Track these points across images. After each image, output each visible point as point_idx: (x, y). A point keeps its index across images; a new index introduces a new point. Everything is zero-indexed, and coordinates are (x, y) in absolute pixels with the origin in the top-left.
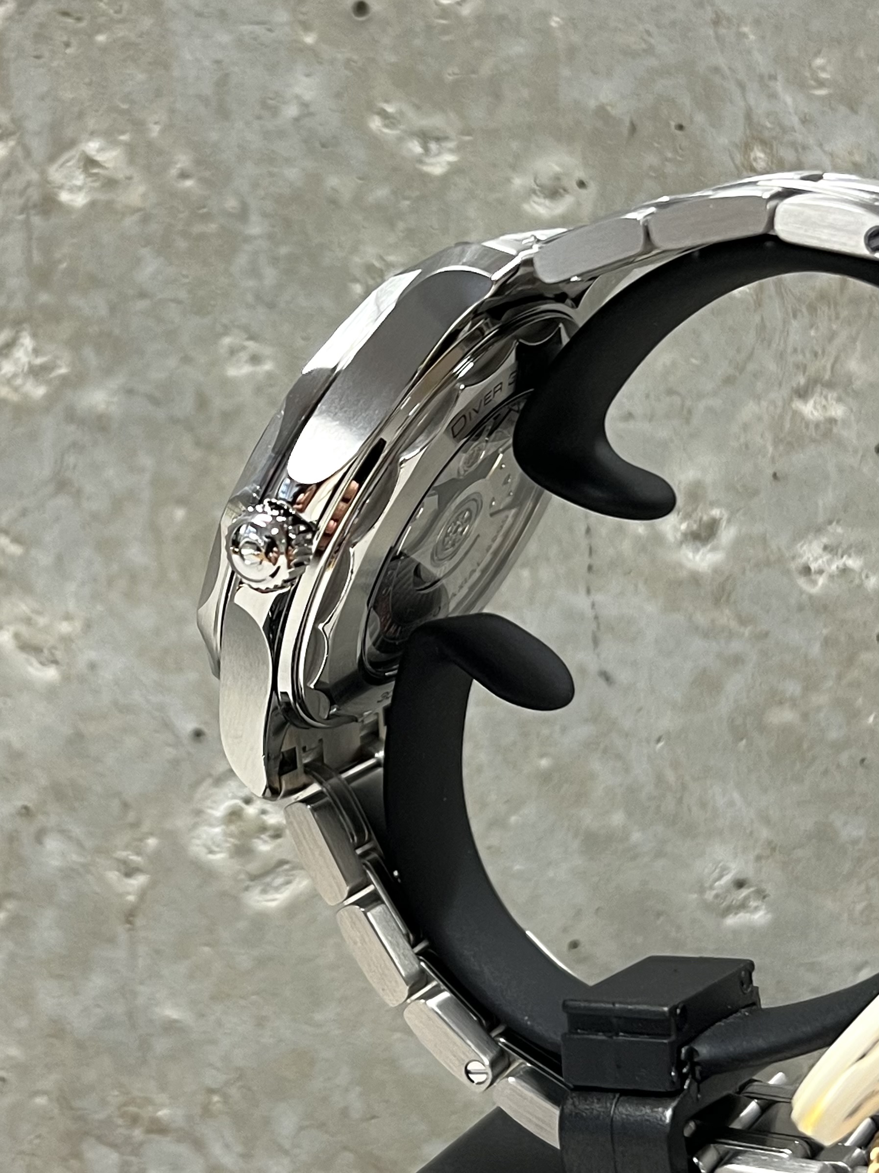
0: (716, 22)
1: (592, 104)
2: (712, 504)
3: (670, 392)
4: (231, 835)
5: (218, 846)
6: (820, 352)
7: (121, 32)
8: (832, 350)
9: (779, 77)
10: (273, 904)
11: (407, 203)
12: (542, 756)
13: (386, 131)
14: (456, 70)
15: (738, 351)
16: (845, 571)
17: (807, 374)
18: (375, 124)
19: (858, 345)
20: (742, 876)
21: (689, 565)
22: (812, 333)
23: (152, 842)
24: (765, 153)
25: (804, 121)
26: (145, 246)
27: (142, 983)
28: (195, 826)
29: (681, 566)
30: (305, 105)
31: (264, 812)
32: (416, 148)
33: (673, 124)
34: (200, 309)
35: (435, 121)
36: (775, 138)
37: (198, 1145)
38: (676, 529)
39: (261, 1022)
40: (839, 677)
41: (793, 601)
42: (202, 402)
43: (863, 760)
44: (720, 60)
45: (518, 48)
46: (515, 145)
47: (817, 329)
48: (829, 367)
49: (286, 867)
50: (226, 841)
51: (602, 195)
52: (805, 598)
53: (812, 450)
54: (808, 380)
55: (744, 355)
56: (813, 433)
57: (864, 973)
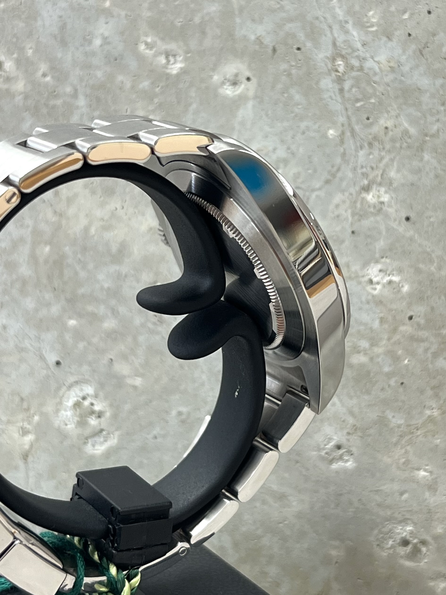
1: (253, 37)
4: (76, 416)
5: (69, 421)
6: (375, 167)
8: (381, 166)
9: (350, 22)
10: (98, 452)
11: (159, 89)
13: (147, 51)
14: (181, 20)
15: (333, 167)
17: (368, 178)
18: (142, 48)
19: (395, 164)
20: (340, 443)
22: (371, 157)
23: (36, 418)
24: (343, 62)
25: (364, 44)
26: (26, 112)
28: (58, 411)
30: (105, 39)
31: (92, 404)
32: (162, 60)
33: (295, 47)
35: (172, 46)
36: (349, 54)
40: (389, 339)
41: (364, 299)
43: (402, 383)
44: (319, 13)
45: (213, 8)
46: (213, 58)
47: (373, 154)
48: (380, 174)
49: (104, 433)
50: (73, 419)
51: (259, 85)
52: (370, 297)
53: (372, 219)
54: (369, 182)
55: (335, 169)
56: (372, 210)
57: (406, 496)
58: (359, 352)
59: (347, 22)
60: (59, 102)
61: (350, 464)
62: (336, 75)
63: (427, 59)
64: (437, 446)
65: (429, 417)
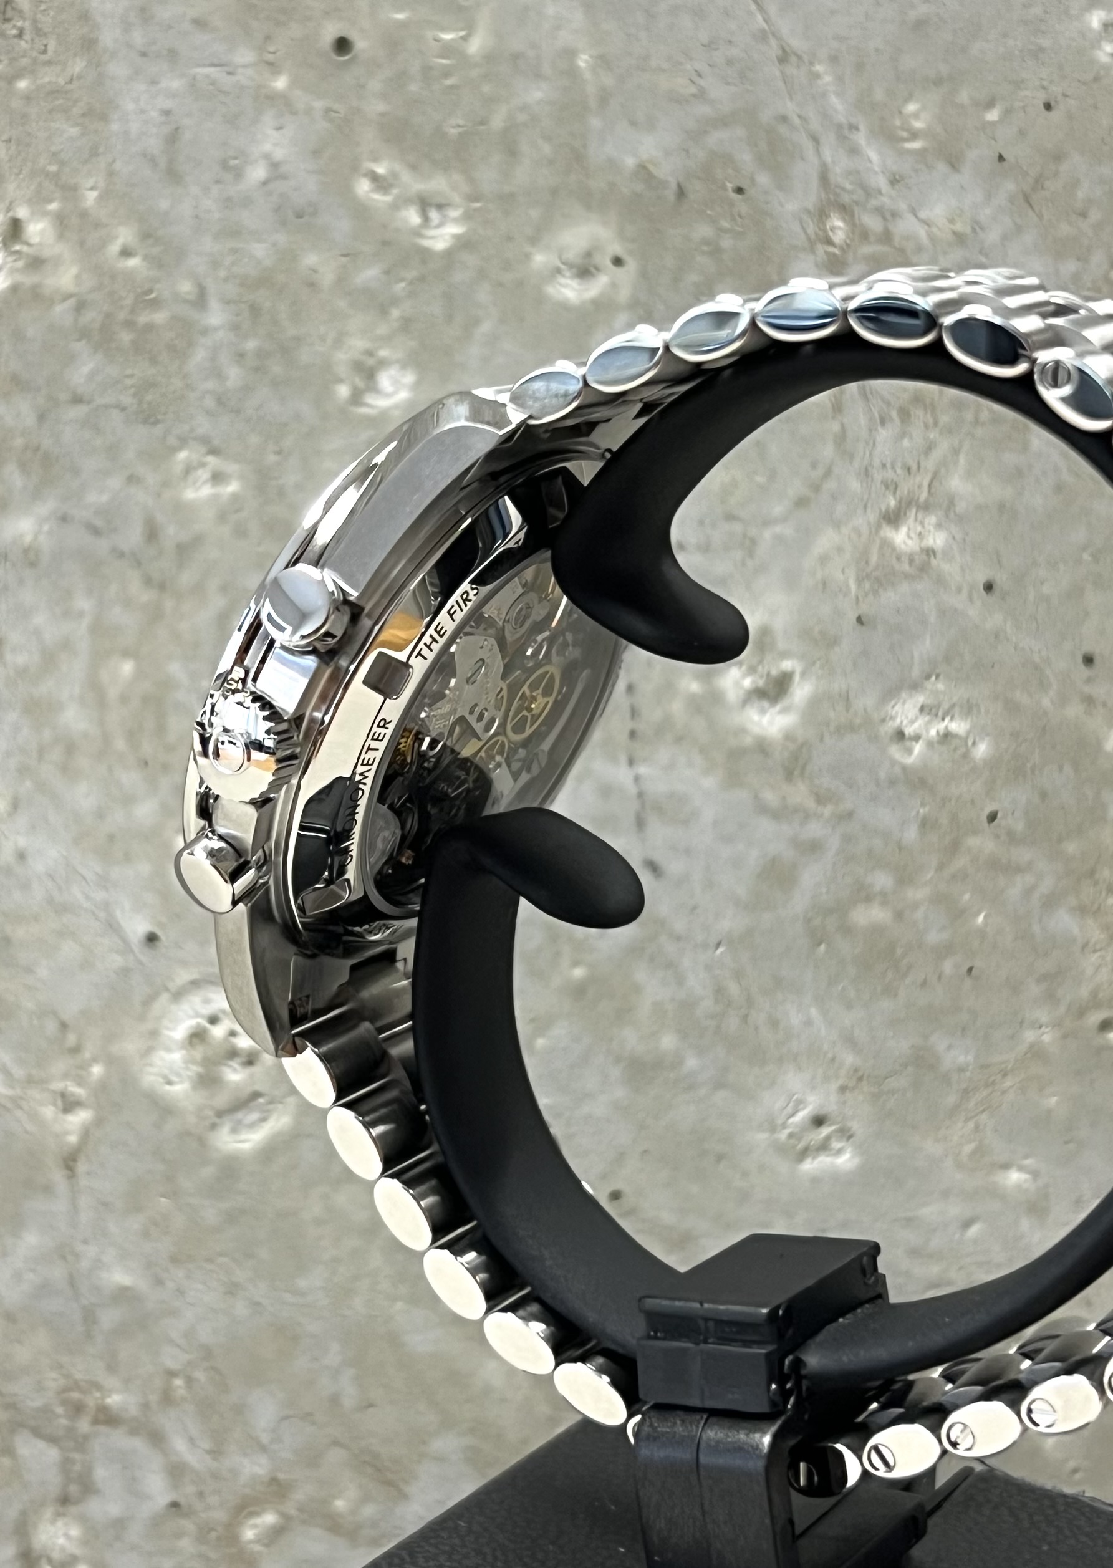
0: (783, 59)
1: (630, 162)
2: (785, 655)
3: (730, 517)
4: (194, 1062)
5: (178, 1075)
6: (914, 467)
7: (48, 77)
8: (930, 464)
9: (862, 127)
10: (246, 1146)
11: (402, 285)
12: (576, 964)
13: (377, 196)
14: (461, 122)
15: (814, 465)
16: (947, 736)
17: (898, 492)
18: (363, 187)
19: (962, 460)
20: (823, 1112)
21: (756, 730)
22: (906, 442)
23: (97, 1070)
24: (844, 220)
25: (894, 181)
26: (79, 340)
27: (85, 1242)
28: (149, 1050)
29: (743, 731)
30: (274, 166)
31: (233, 1034)
32: (413, 217)
33: (730, 186)
34: (149, 417)
35: (438, 184)
36: (857, 203)
37: (157, 1439)
38: (737, 684)
39: (232, 1290)
40: (941, 867)
41: (882, 775)
42: (152, 533)
43: (970, 970)
44: (790, 108)
45: (536, 94)
46: (535, 213)
47: (911, 437)
48: (926, 483)
49: (261, 1100)
50: (187, 1069)
51: (643, 274)
52: (897, 770)
53: (905, 587)
54: (900, 502)
55: (820, 471)
56: (906, 567)
57: (974, 1230)
58: (868, 899)
59: (853, 128)
60: (160, 317)
61: (845, 1160)
62: (826, 253)
63: (1040, 217)
64: (1049, 1112)
65: (1032, 1046)
